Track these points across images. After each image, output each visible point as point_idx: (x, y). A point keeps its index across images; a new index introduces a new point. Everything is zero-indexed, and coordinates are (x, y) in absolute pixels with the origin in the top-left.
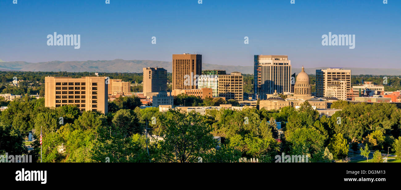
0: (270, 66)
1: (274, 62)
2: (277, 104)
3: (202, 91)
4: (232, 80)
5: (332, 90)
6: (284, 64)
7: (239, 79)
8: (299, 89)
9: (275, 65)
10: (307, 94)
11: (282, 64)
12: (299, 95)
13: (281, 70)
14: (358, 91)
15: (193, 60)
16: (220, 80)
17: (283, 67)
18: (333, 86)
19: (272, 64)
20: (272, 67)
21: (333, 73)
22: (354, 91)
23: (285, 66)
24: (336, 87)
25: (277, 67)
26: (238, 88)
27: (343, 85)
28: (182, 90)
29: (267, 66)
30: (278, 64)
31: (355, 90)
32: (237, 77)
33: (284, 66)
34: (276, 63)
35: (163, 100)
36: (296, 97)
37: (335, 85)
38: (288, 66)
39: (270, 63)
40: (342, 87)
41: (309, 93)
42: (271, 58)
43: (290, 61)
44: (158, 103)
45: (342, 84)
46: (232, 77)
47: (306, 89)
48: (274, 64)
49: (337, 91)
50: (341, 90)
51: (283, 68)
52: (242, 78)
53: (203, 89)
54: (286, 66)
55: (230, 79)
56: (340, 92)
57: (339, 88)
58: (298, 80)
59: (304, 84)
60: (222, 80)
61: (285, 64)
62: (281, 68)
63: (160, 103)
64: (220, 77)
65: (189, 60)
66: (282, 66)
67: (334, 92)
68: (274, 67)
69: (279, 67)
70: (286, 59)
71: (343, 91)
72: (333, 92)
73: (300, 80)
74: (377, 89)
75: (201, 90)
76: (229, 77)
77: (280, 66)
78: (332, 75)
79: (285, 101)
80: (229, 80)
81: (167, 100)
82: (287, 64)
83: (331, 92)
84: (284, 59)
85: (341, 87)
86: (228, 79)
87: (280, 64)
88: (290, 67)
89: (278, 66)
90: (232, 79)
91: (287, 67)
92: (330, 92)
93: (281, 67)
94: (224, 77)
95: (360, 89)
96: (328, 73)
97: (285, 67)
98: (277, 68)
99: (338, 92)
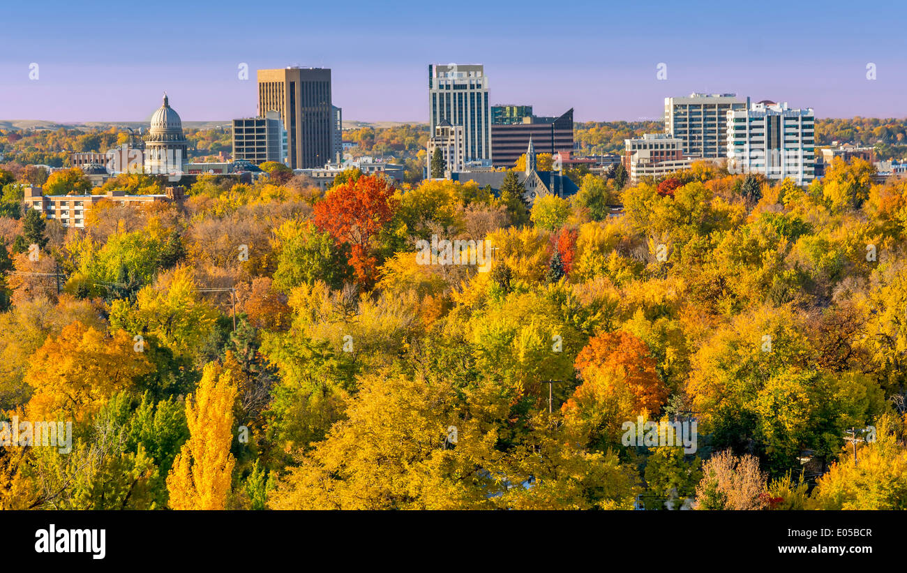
6: (468, 87)
9: (444, 91)
11: (464, 87)
13: (460, 101)
17: (466, 94)
23: (472, 91)
25: (448, 95)
30: (452, 87)
33: (468, 91)
38: (482, 91)
48: (441, 87)
51: (466, 97)
54: (476, 90)
61: (472, 87)
62: (460, 98)
66: (463, 91)
68: (441, 95)
69: (455, 94)
77: (457, 91)
82: (479, 86)
87: (456, 87)
88: (486, 94)
89: (452, 91)
91: (479, 94)
93: (460, 94)
97: (472, 94)
98: (448, 98)
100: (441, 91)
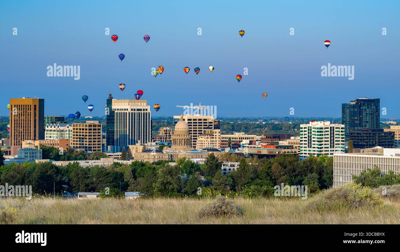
0: (126, 113)
1: (132, 108)
2: (156, 157)
3: (59, 142)
4: (89, 130)
5: (205, 140)
6: (142, 110)
7: (97, 128)
8: (178, 140)
9: (133, 112)
10: (187, 145)
11: (141, 110)
12: (178, 147)
14: (227, 141)
15: (35, 106)
16: (74, 129)
17: (141, 113)
18: (206, 136)
19: (129, 110)
20: (129, 113)
21: (194, 120)
22: (222, 141)
23: (144, 112)
24: (208, 137)
25: (135, 113)
26: (96, 139)
27: (216, 134)
28: (36, 141)
29: (123, 113)
30: (136, 110)
31: (223, 139)
32: (95, 126)
33: (142, 112)
34: (134, 109)
35: (30, 153)
36: (175, 149)
37: (207, 134)
38: (147, 112)
39: (128, 109)
40: (216, 137)
41: (189, 145)
42: (127, 103)
43: (149, 106)
44: (25, 156)
45: (216, 132)
46: (90, 126)
47: (186, 140)
48: (132, 110)
49: (210, 141)
50: (214, 139)
51: (141, 115)
52: (101, 127)
53: (60, 140)
54: (145, 112)
55: (88, 128)
56: (213, 142)
57: (212, 138)
58: (177, 130)
59: (183, 134)
60: (77, 129)
61: (144, 110)
62: (139, 115)
63: (27, 156)
64: (74, 125)
65: (31, 106)
66: (140, 112)
67: (207, 143)
68: (132, 113)
69: (137, 113)
70: (145, 104)
71: (216, 141)
72: (205, 142)
73: (179, 130)
74: (249, 138)
75: (57, 141)
76: (86, 126)
77: (138, 112)
78: (192, 121)
79: (163, 153)
80: (86, 129)
81: (35, 153)
82: (146, 110)
83: (204, 142)
84: (142, 104)
85: (214, 137)
86: (84, 128)
87: (138, 110)
88: (149, 113)
89: (136, 112)
90: (90, 128)
92: (201, 142)
93: (139, 113)
94: (80, 126)
95: (230, 138)
96: (189, 120)
98: (135, 115)
99: (212, 142)
100: (132, 112)
